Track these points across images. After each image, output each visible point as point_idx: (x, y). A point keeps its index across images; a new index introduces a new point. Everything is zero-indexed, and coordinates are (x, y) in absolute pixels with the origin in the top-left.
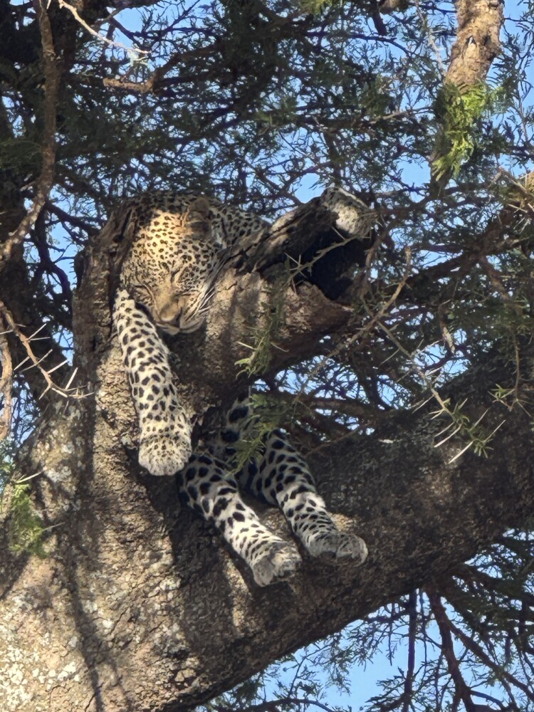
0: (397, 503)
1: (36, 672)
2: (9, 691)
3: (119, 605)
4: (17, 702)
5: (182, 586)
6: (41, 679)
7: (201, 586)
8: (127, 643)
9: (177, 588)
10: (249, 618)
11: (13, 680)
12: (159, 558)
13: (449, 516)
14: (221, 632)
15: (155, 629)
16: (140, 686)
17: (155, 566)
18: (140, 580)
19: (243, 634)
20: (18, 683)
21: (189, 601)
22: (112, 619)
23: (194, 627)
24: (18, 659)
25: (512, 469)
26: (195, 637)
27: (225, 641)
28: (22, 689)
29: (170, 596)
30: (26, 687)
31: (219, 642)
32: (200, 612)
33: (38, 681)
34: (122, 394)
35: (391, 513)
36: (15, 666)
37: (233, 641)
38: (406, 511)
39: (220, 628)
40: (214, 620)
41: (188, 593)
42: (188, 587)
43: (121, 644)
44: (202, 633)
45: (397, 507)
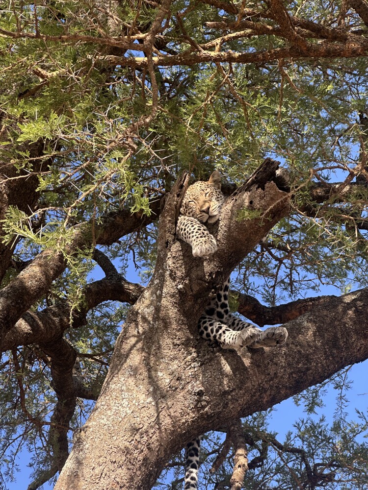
0: (292, 342)
1: (134, 402)
2: (122, 410)
3: (173, 373)
4: (125, 414)
5: (201, 365)
6: (137, 404)
7: (210, 366)
8: (176, 389)
9: (199, 366)
10: (231, 381)
11: (124, 405)
12: (191, 354)
13: (314, 350)
14: (219, 386)
15: (189, 382)
16: (182, 409)
17: (189, 357)
18: (182, 364)
19: (228, 388)
20: (126, 406)
21: (204, 373)
22: (169, 379)
23: (206, 382)
24: (126, 397)
25: (339, 336)
26: (207, 386)
27: (220, 390)
28: (128, 408)
29: (196, 369)
30: (130, 408)
31: (217, 390)
32: (209, 376)
33: (135, 405)
34: (180, 262)
35: (290, 345)
36: (125, 400)
37: (223, 391)
38: (297, 346)
39: (218, 384)
40: (215, 380)
41: (203, 368)
42: (204, 366)
43: (173, 389)
44: (210, 385)
45: (293, 343)
